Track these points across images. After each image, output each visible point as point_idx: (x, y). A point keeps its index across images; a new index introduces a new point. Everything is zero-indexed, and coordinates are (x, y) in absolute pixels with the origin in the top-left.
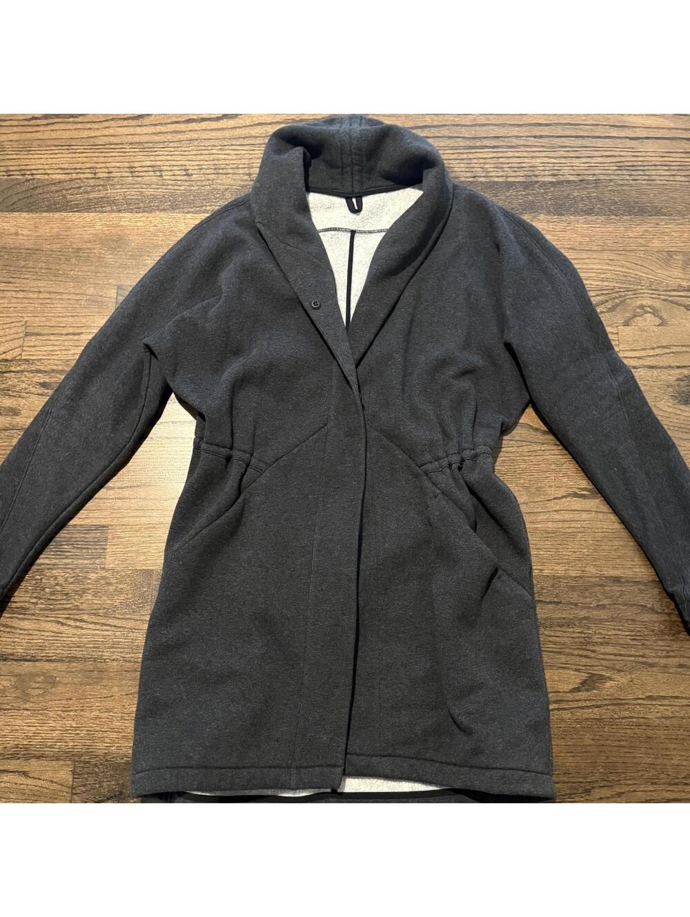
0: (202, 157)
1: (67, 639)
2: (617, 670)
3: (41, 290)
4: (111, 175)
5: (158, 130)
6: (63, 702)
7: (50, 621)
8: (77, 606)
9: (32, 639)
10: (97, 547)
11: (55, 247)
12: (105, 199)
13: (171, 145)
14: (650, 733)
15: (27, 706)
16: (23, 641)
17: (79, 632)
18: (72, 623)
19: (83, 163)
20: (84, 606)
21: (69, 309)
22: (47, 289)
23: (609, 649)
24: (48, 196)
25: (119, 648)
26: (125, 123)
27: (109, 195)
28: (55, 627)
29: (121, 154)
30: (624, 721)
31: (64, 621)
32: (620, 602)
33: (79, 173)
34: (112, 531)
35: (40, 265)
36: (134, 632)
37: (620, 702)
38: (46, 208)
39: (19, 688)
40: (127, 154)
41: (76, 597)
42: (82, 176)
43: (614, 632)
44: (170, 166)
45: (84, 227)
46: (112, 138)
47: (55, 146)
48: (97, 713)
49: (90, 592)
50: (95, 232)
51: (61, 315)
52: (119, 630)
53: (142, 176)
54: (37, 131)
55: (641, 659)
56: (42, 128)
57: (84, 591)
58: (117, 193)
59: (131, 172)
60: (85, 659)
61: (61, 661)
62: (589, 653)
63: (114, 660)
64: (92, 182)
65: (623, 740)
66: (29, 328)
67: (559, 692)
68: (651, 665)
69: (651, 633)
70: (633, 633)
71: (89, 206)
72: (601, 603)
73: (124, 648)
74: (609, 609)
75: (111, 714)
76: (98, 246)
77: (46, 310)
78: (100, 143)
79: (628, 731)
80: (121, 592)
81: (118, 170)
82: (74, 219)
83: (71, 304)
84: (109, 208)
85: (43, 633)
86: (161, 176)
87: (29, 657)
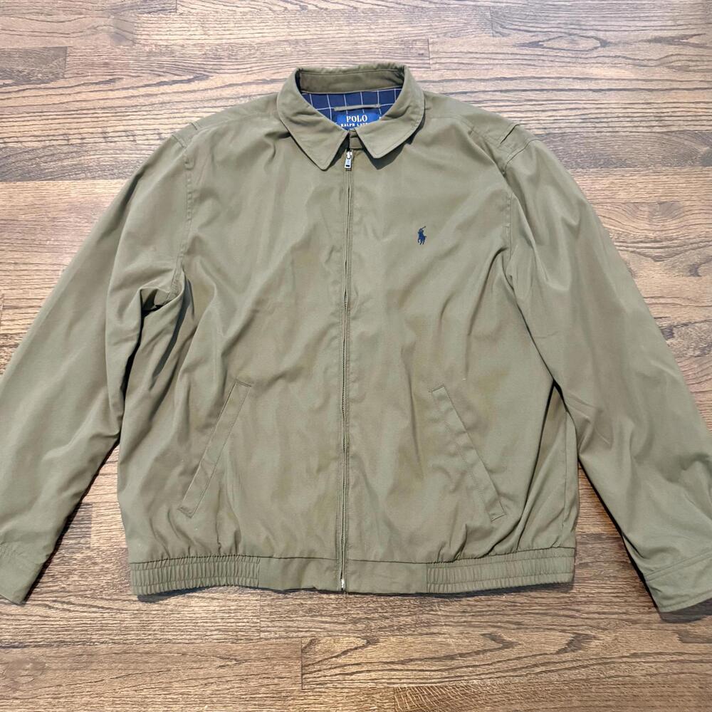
0: (174, 120)
1: (56, 623)
2: (601, 629)
3: (17, 262)
4: (85, 141)
5: (131, 94)
6: (53, 689)
7: (37, 605)
8: (63, 588)
9: (20, 625)
10: (82, 526)
11: (29, 217)
12: (79, 166)
13: (143, 108)
14: (636, 691)
15: (17, 695)
16: (11, 627)
17: (67, 615)
18: (58, 605)
19: (56, 129)
20: (71, 588)
21: (47, 280)
22: (22, 261)
23: (593, 608)
24: (21, 164)
25: (108, 630)
26: (97, 87)
27: (83, 161)
28: (42, 611)
29: (93, 119)
30: (610, 680)
31: (51, 604)
32: (602, 560)
33: (52, 140)
34: (96, 509)
35: (15, 236)
36: (122, 613)
37: (605, 661)
38: (19, 178)
39: (8, 676)
40: (100, 119)
41: (63, 579)
42: (55, 143)
43: (597, 590)
44: (143, 130)
45: (59, 195)
46: (84, 103)
47: (28, 113)
48: (87, 699)
49: (76, 573)
50: (70, 200)
51: (38, 287)
52: (107, 611)
53: (115, 142)
54: (8, 99)
55: (624, 617)
56: (13, 95)
57: (70, 572)
58: (92, 159)
59: (104, 138)
60: (74, 643)
61: (49, 645)
62: (574, 613)
63: (102, 643)
64: (65, 149)
65: (610, 700)
66: (6, 301)
67: (546, 654)
68: (635, 622)
69: (634, 589)
70: (616, 591)
71: (62, 175)
72: (583, 561)
73: (113, 630)
74: (591, 567)
75: (102, 698)
76: (72, 214)
77: (23, 282)
78: (72, 109)
79: (615, 691)
80: (107, 571)
81: (92, 136)
82: (48, 187)
83: (48, 275)
84: (83, 175)
85: (30, 618)
86: (134, 141)
87: (16, 644)
